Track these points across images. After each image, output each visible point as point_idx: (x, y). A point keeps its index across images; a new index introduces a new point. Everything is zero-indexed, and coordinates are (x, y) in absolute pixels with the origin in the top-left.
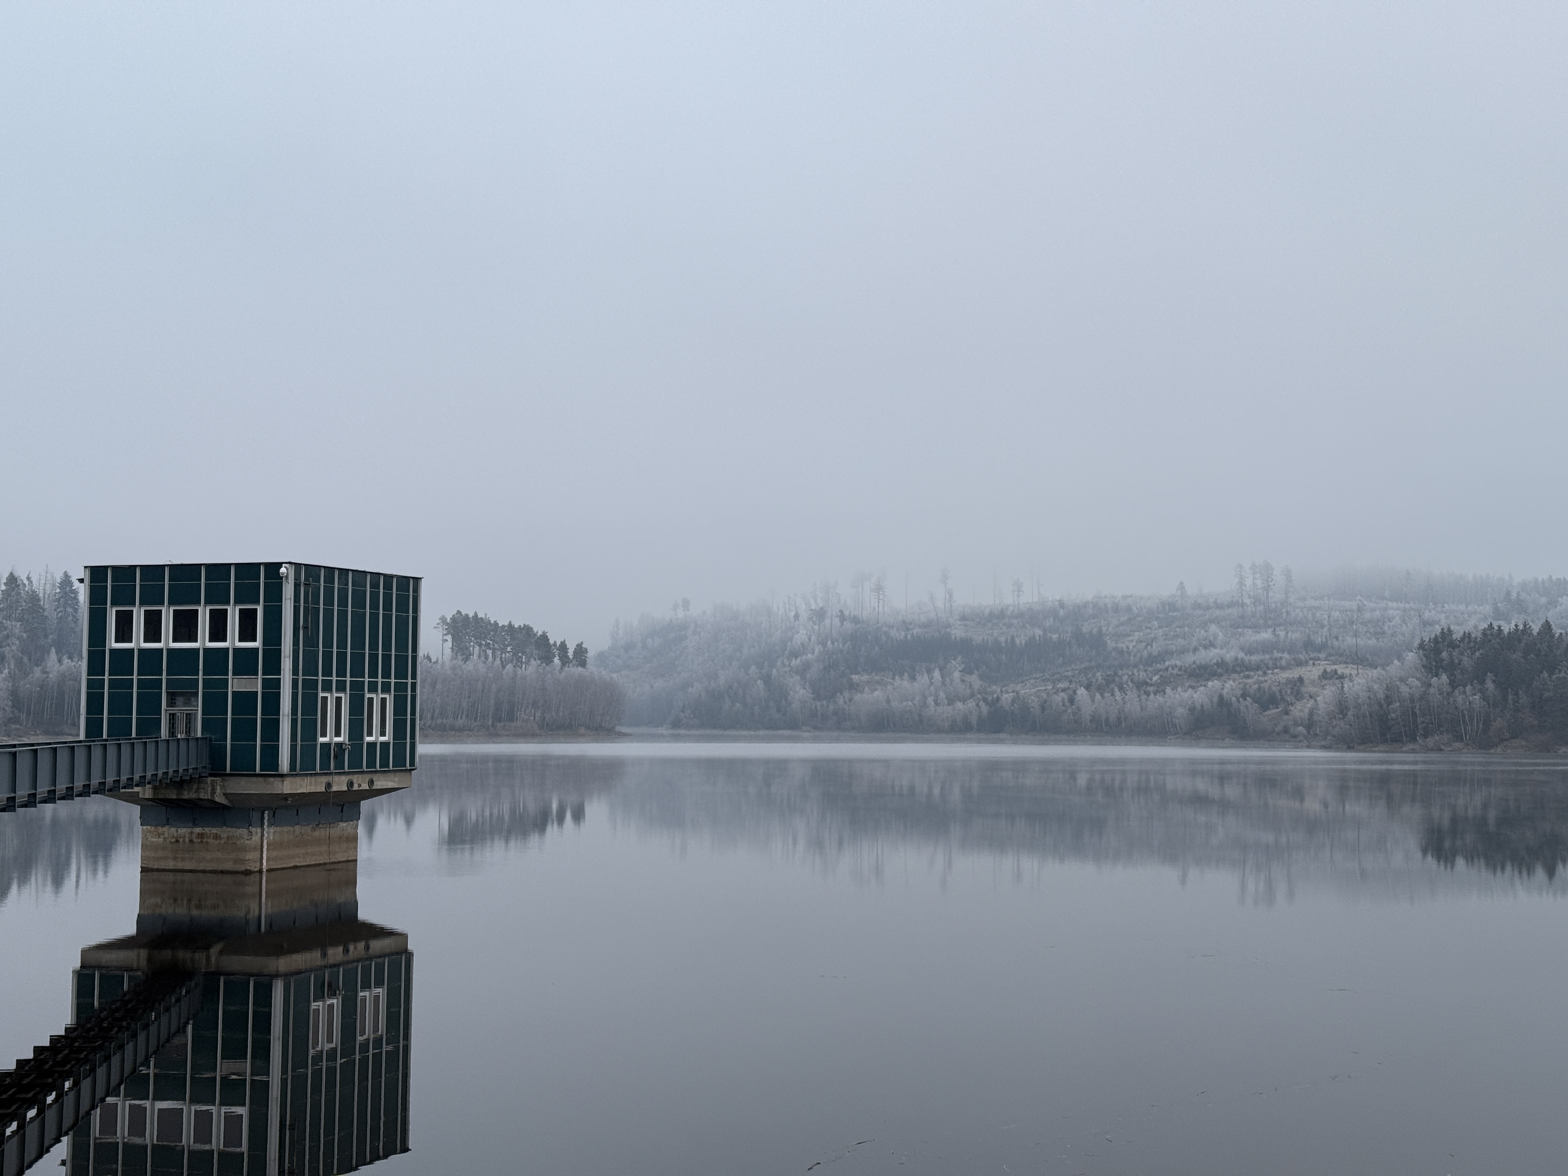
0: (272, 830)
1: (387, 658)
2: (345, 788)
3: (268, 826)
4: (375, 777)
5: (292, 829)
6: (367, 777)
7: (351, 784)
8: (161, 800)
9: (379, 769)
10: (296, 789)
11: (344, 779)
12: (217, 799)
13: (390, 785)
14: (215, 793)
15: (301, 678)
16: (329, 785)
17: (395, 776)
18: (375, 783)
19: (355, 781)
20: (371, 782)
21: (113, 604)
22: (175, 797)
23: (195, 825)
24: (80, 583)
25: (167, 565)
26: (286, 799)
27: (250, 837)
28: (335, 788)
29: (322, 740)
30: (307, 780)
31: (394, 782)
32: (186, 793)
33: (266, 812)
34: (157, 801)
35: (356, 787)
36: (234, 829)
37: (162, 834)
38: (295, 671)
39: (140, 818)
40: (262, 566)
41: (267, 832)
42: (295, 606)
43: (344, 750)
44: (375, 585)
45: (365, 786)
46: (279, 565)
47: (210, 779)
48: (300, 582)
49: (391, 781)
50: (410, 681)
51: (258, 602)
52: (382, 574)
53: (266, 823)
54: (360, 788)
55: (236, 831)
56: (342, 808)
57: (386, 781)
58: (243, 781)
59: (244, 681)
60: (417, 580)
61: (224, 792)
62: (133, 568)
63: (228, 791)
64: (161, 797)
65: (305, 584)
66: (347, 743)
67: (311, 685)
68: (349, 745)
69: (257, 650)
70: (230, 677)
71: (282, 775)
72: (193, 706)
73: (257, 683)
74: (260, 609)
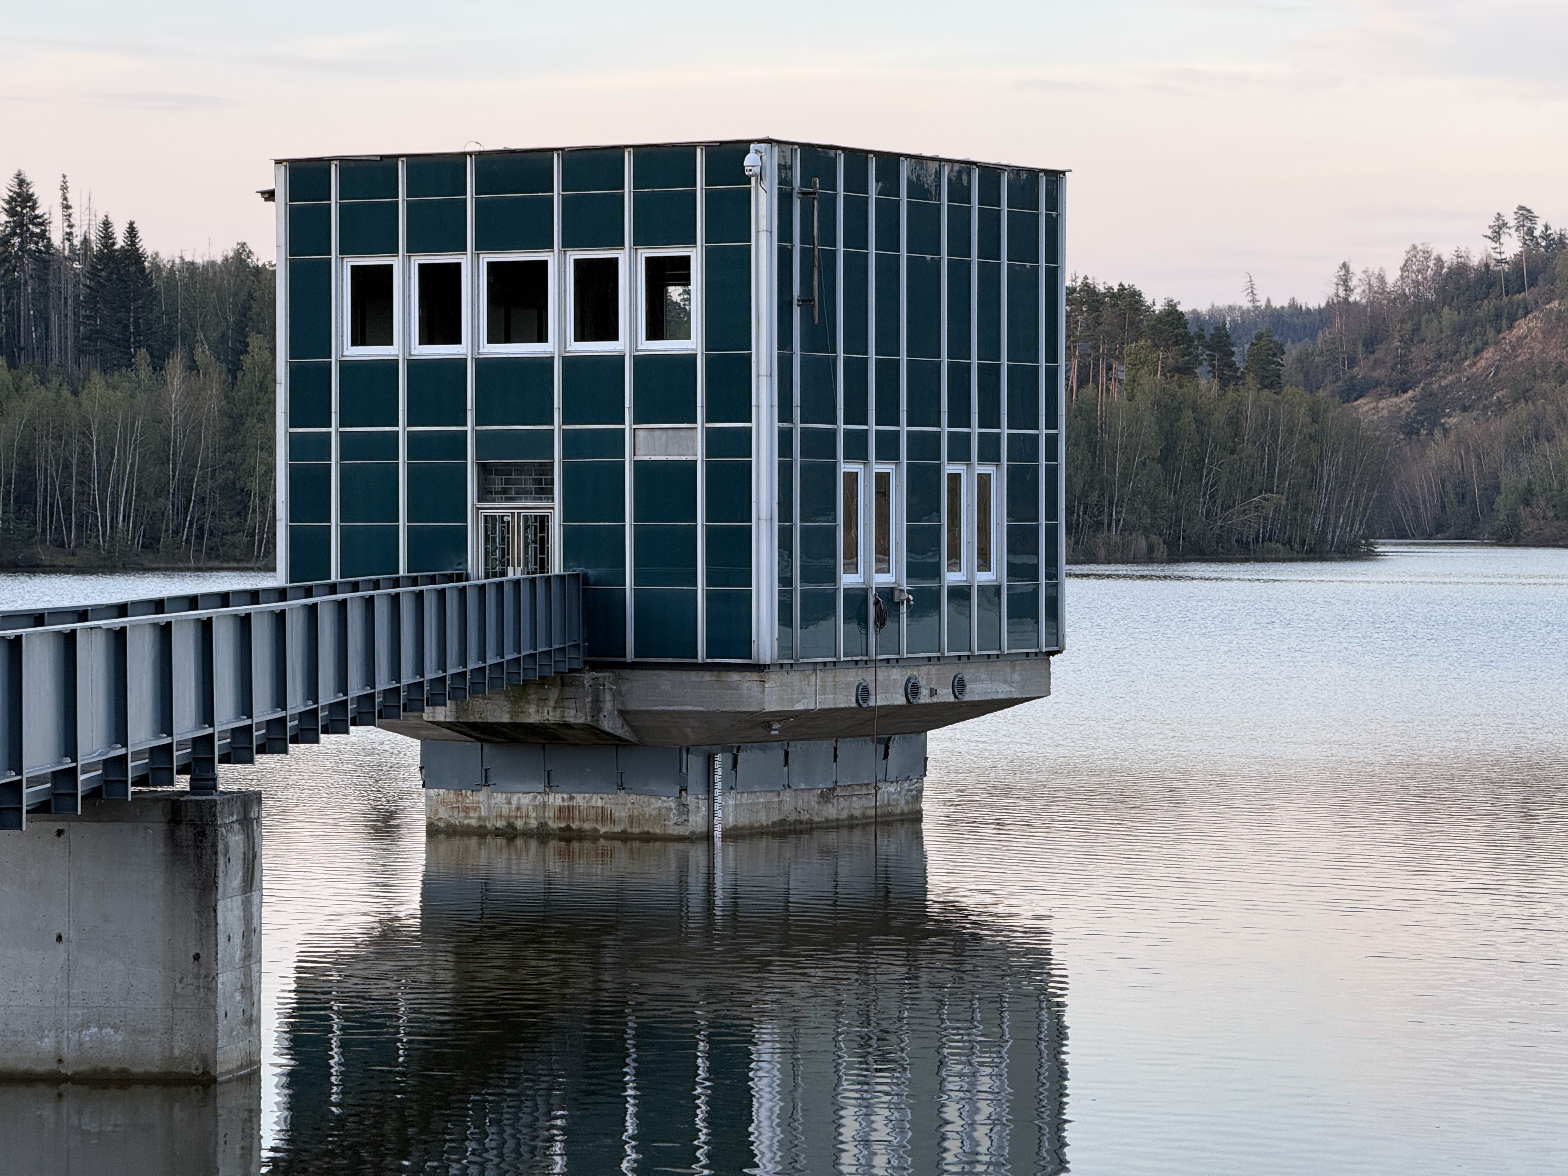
0: (731, 802)
1: (989, 375)
2: (901, 700)
3: (723, 794)
4: (968, 672)
5: (776, 800)
6: (950, 672)
7: (912, 689)
8: (473, 726)
9: (977, 653)
10: (792, 701)
11: (898, 676)
12: (607, 725)
13: (1002, 691)
14: (600, 710)
15: (798, 426)
16: (863, 692)
17: (1013, 670)
18: (969, 687)
19: (922, 683)
20: (959, 685)
21: (346, 250)
22: (506, 719)
23: (550, 786)
24: (266, 200)
25: (471, 154)
26: (768, 726)
27: (684, 817)
28: (878, 700)
29: (847, 580)
30: (818, 679)
31: (1011, 684)
32: (532, 709)
33: (719, 757)
34: (466, 730)
35: (924, 698)
36: (644, 799)
37: (475, 809)
38: (785, 412)
39: (421, 768)
40: (699, 150)
41: (723, 808)
42: (781, 249)
43: (898, 604)
44: (960, 192)
45: (946, 695)
46: (740, 148)
47: (588, 677)
48: (793, 189)
49: (1005, 682)
50: (1043, 431)
51: (691, 241)
52: (975, 163)
53: (719, 785)
54: (935, 700)
55: (650, 804)
56: (887, 748)
57: (992, 681)
58: (666, 680)
59: (664, 434)
60: (1055, 177)
61: (620, 707)
62: (388, 162)
63: (630, 707)
64: (472, 719)
65: (804, 193)
66: (905, 587)
67: (819, 446)
68: (909, 592)
69: (691, 359)
70: (628, 425)
71: (760, 668)
72: (541, 499)
73: (694, 440)
74: (696, 256)
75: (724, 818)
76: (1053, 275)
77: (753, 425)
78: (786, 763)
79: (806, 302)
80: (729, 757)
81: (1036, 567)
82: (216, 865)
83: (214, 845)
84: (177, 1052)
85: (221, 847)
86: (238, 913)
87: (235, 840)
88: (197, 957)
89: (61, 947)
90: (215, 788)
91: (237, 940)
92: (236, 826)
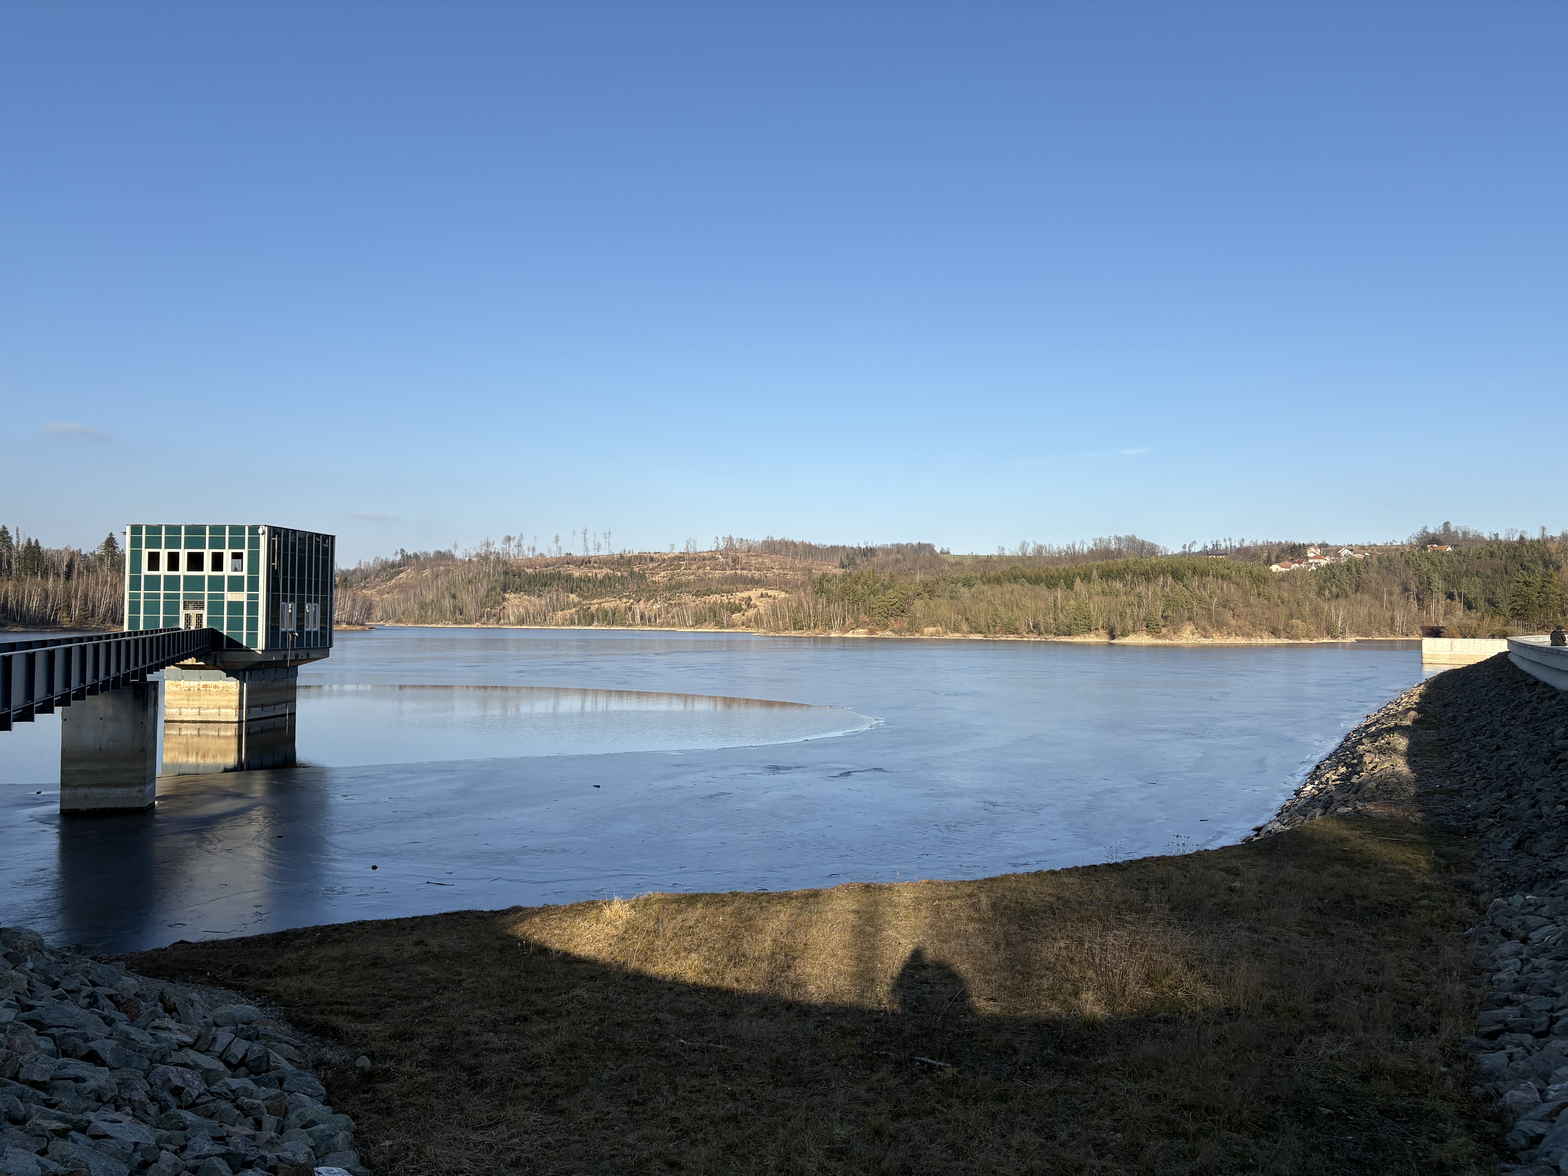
0: (250, 683)
2: (293, 658)
4: (310, 652)
5: (261, 682)
6: (306, 652)
7: (296, 655)
9: (312, 647)
10: (268, 659)
11: (293, 652)
13: (318, 656)
14: (216, 661)
15: (271, 593)
16: (284, 657)
19: (299, 654)
20: (308, 655)
21: (147, 547)
23: (201, 680)
24: (125, 535)
26: (261, 665)
28: (288, 658)
29: (282, 630)
31: (320, 654)
38: (267, 590)
40: (247, 527)
42: (267, 552)
43: (294, 635)
44: (311, 540)
45: (305, 657)
46: (258, 527)
47: (213, 653)
48: (271, 537)
49: (318, 653)
50: (329, 596)
51: (244, 548)
52: (314, 533)
53: (247, 679)
54: (301, 658)
57: (315, 653)
58: (234, 653)
59: (235, 595)
60: (333, 537)
61: (221, 660)
62: (160, 526)
63: (225, 660)
65: (273, 538)
66: (296, 631)
67: (276, 599)
69: (243, 577)
70: (226, 592)
72: (201, 610)
73: (243, 596)
74: (245, 552)
77: (259, 593)
78: (264, 673)
80: (249, 672)
81: (327, 627)
82: (147, 700)
83: (146, 695)
85: (148, 695)
86: (153, 711)
88: (141, 721)
90: (147, 680)
92: (152, 690)
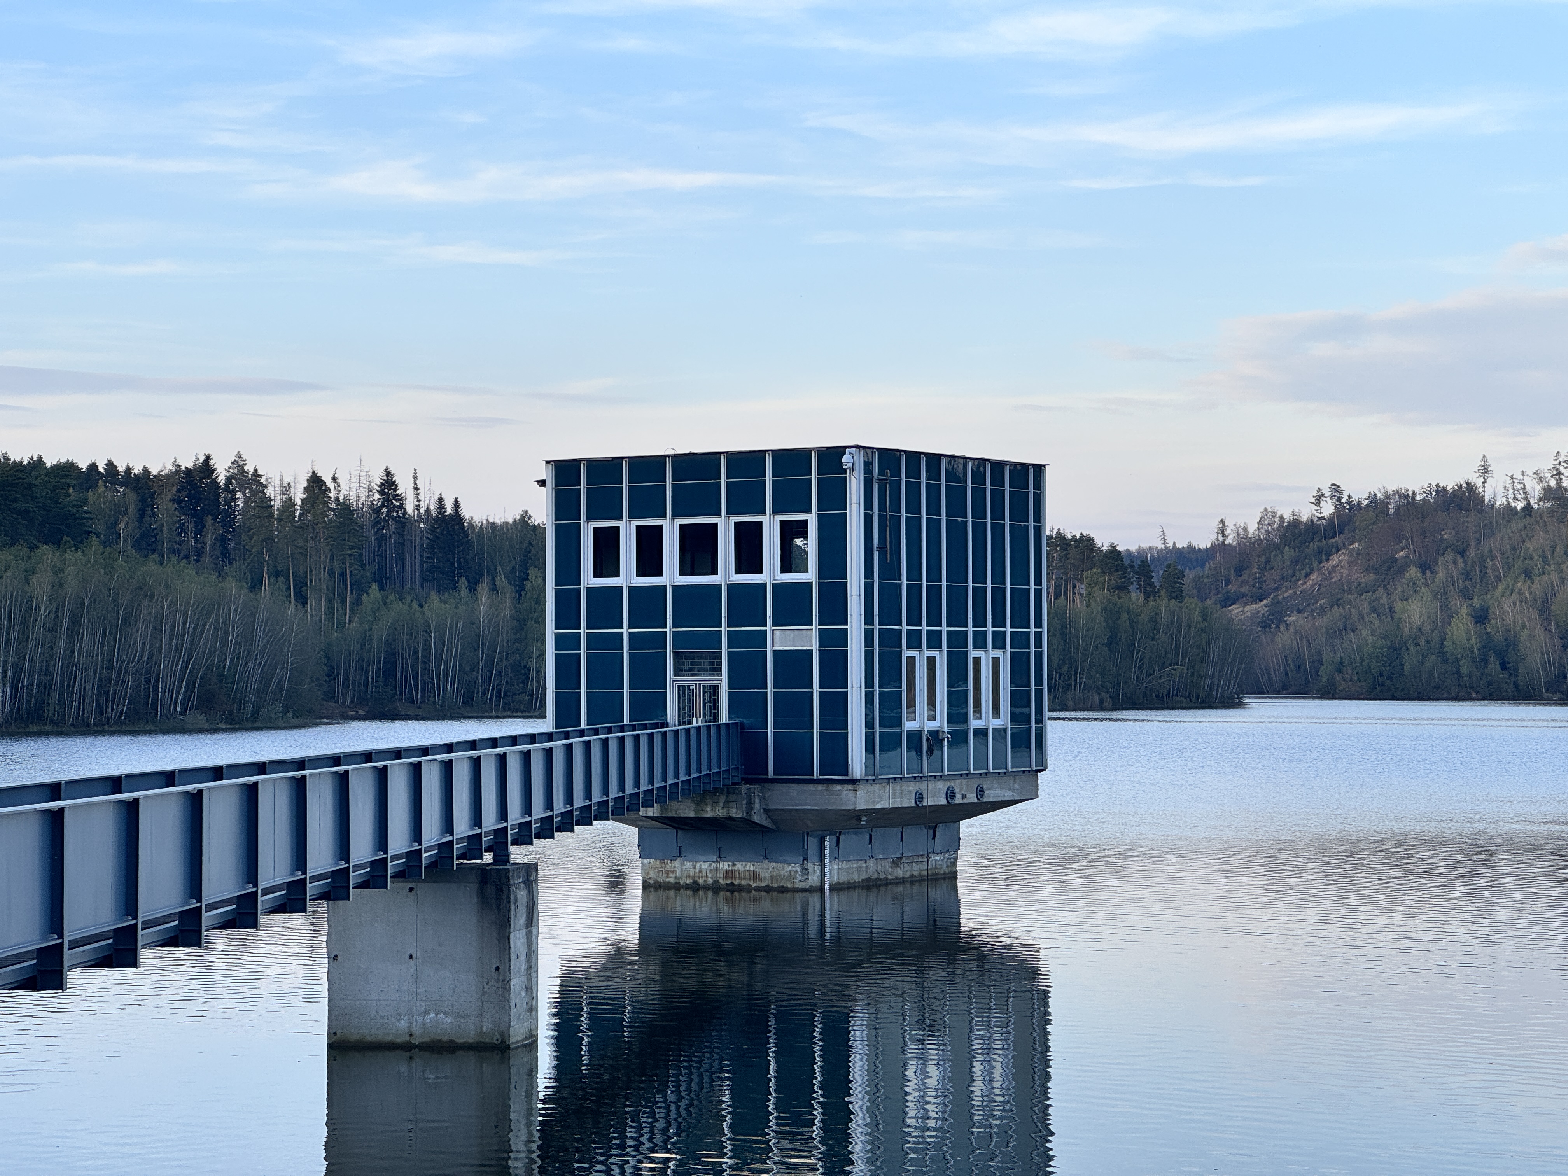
0: (836, 867)
1: (999, 594)
2: (944, 802)
3: (830, 862)
4: (986, 783)
5: (864, 865)
6: (975, 783)
7: (950, 794)
8: (672, 819)
9: (991, 771)
10: (874, 803)
11: (942, 786)
12: (756, 819)
13: (1008, 795)
14: (752, 809)
15: (877, 627)
16: (919, 797)
17: (1015, 782)
18: (986, 792)
19: (957, 790)
20: (980, 792)
21: (589, 518)
22: (692, 815)
23: (721, 857)
24: (540, 486)
25: (669, 456)
26: (860, 819)
27: (806, 877)
28: (929, 802)
29: (909, 726)
30: (890, 788)
31: (1013, 790)
32: (709, 809)
33: (828, 838)
34: (667, 822)
36: (780, 865)
37: (673, 872)
38: (869, 620)
39: (639, 846)
40: (813, 453)
41: (830, 870)
42: (866, 515)
43: (942, 740)
44: (979, 478)
45: (972, 798)
46: (840, 451)
47: (744, 788)
48: (873, 477)
49: (1009, 789)
50: (1033, 630)
51: (809, 510)
52: (988, 460)
53: (828, 856)
54: (965, 801)
55: (784, 868)
56: (935, 832)
57: (1002, 789)
58: (794, 790)
59: (791, 634)
60: (1039, 469)
61: (764, 807)
62: (617, 462)
63: (771, 807)
64: (670, 815)
65: (879, 479)
66: (946, 730)
67: (891, 640)
68: (948, 732)
69: (809, 585)
70: (769, 627)
71: (854, 782)
72: (713, 675)
73: (811, 636)
74: (812, 519)
75: (831, 877)
76: (1039, 530)
77: (848, 627)
78: (870, 842)
79: (882, 549)
80: (835, 838)
81: (1029, 715)
82: (509, 910)
83: (509, 897)
84: (485, 1029)
85: (512, 898)
86: (523, 940)
87: (521, 894)
88: (497, 969)
89: (412, 962)
90: (508, 861)
91: (523, 957)
92: (522, 885)
